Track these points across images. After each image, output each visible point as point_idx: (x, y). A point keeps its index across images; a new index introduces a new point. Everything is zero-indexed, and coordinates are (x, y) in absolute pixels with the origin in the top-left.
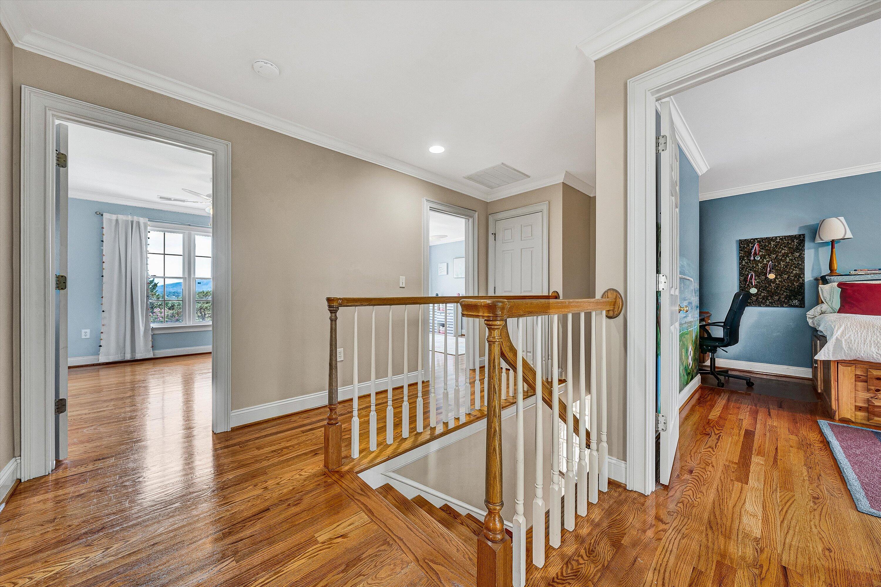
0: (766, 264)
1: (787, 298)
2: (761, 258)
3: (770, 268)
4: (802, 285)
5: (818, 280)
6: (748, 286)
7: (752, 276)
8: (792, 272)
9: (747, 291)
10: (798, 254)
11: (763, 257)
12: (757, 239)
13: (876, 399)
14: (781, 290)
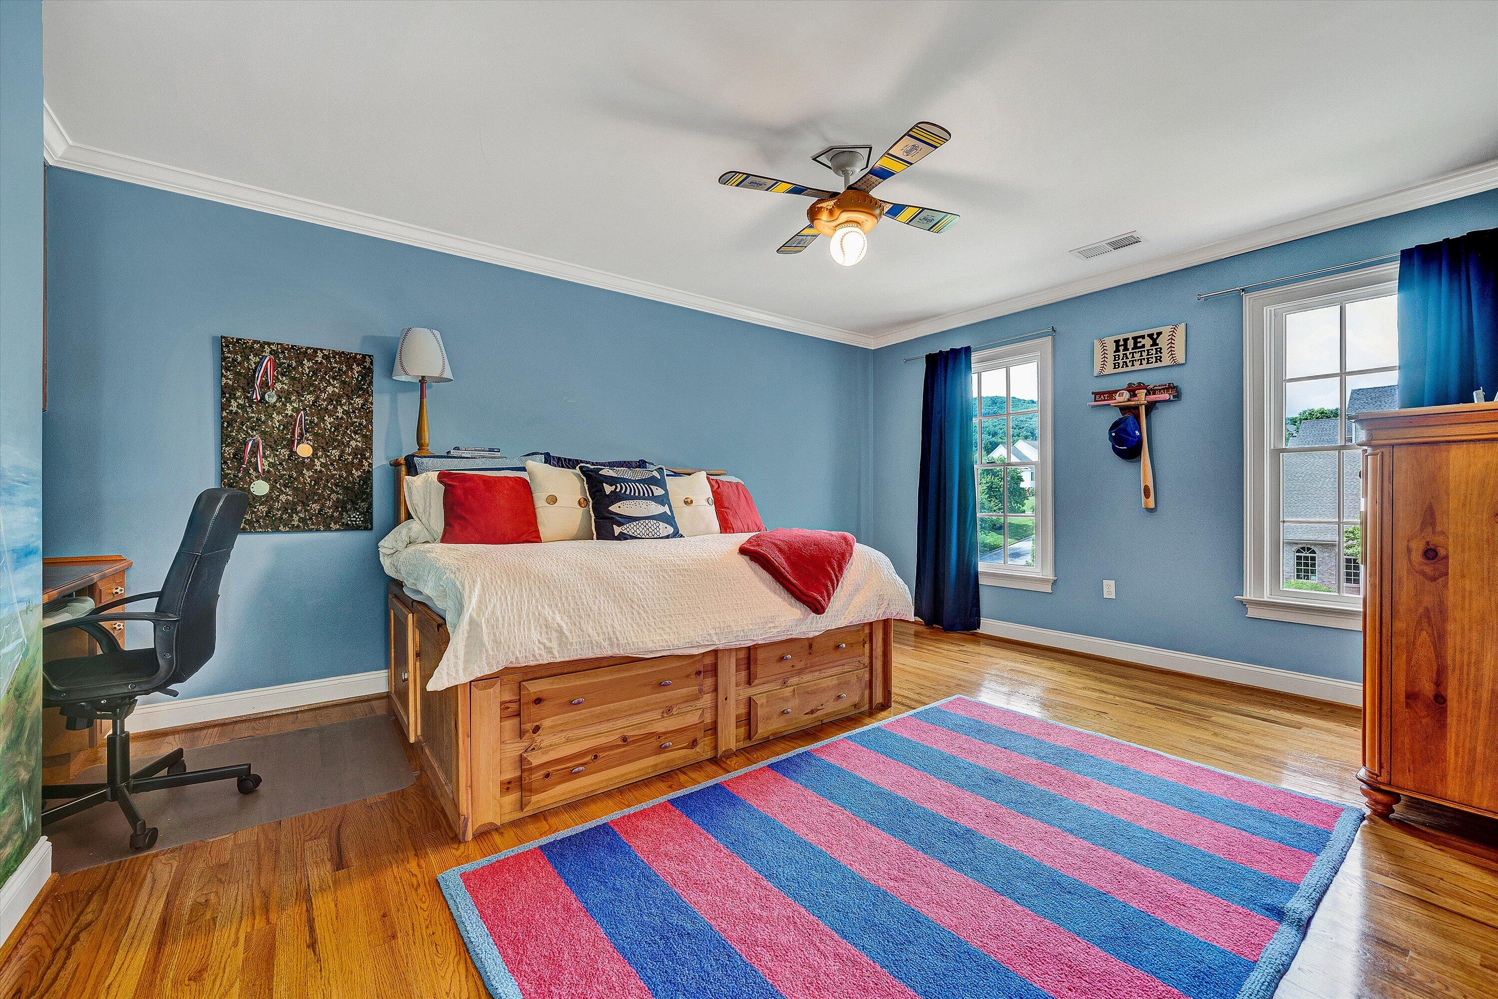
0: (291, 416)
1: (337, 508)
2: (279, 398)
3: (301, 429)
4: (367, 477)
5: (401, 464)
6: (244, 476)
7: (256, 445)
8: (348, 445)
9: (243, 489)
10: (359, 401)
11: (285, 397)
12: (269, 344)
13: (533, 749)
14: (325, 487)
